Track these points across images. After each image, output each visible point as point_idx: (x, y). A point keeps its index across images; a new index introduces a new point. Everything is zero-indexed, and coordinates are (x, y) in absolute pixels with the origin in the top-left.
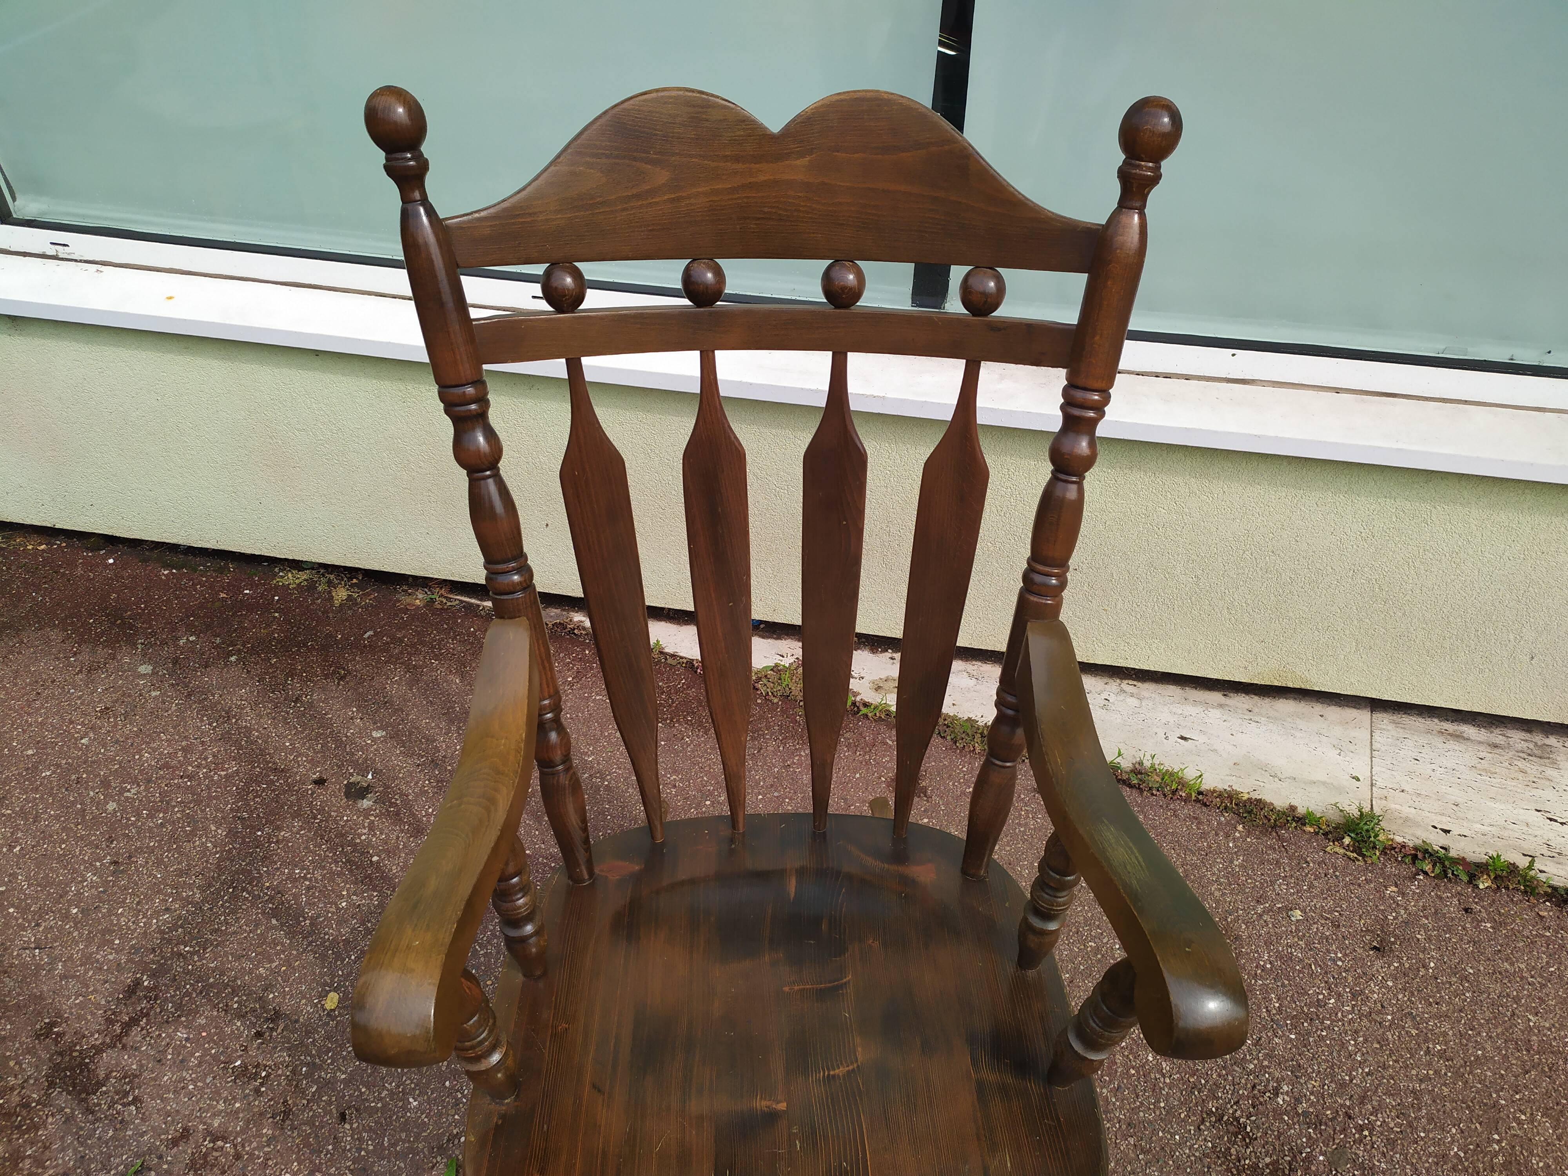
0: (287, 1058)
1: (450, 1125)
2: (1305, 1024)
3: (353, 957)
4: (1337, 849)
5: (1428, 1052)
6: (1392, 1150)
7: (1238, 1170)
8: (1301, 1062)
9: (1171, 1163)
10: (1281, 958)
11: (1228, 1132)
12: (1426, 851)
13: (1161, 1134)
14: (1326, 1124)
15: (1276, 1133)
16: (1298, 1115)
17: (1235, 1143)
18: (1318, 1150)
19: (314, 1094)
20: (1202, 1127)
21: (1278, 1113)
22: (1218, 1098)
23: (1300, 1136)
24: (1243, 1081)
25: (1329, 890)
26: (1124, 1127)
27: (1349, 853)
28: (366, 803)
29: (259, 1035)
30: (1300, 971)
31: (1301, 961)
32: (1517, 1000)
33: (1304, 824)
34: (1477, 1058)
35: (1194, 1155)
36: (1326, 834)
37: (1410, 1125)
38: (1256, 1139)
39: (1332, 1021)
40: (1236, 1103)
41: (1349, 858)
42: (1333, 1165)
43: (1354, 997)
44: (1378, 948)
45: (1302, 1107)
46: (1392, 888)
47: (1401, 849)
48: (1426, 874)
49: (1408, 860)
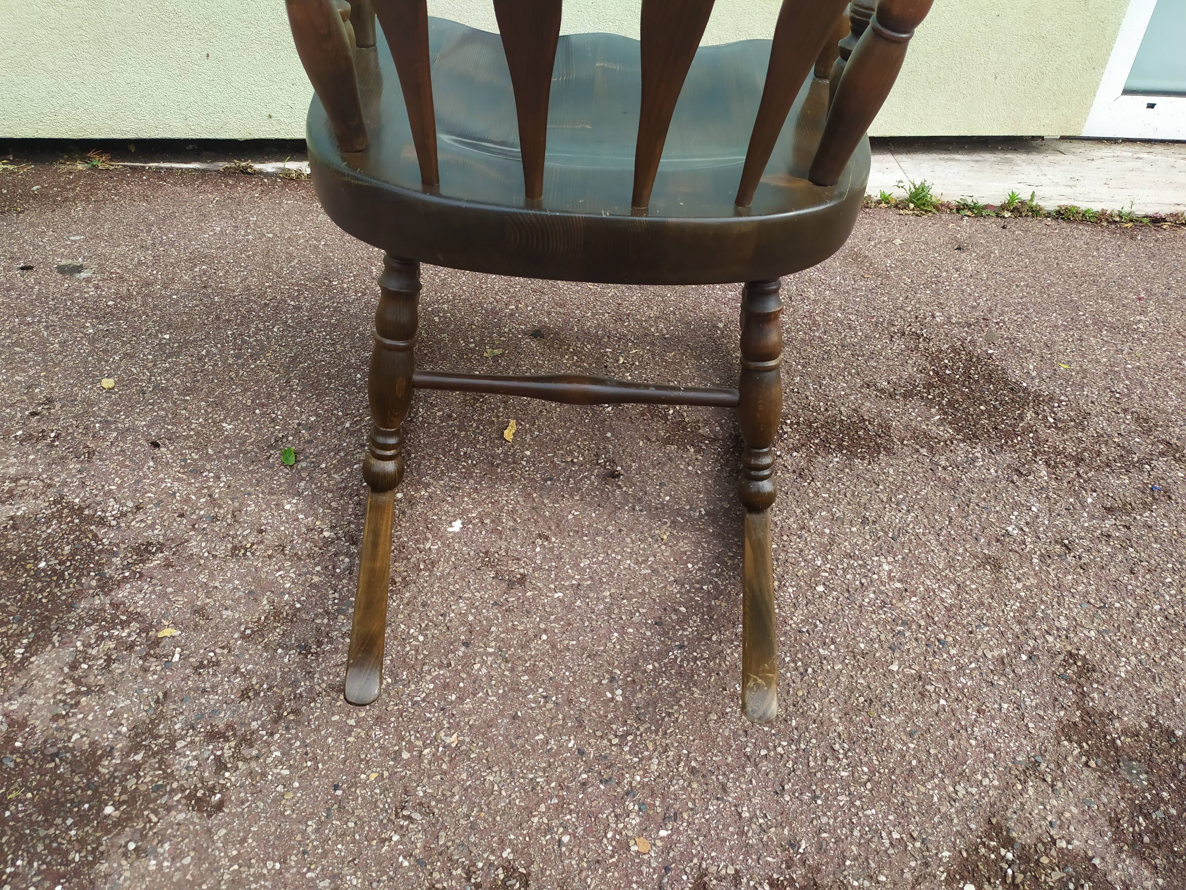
0: (75, 422)
1: (273, 432)
2: (933, 286)
3: (117, 358)
4: (907, 212)
5: (1017, 286)
6: (1022, 328)
7: (929, 354)
9: (882, 358)
10: (900, 261)
11: (912, 339)
12: (964, 205)
13: (867, 347)
14: (974, 325)
15: (944, 334)
16: (954, 324)
17: (919, 343)
18: (976, 336)
19: (116, 438)
20: (893, 339)
21: (940, 326)
22: (896, 326)
23: (960, 332)
24: (908, 315)
25: (912, 230)
26: (840, 347)
27: (915, 212)
28: (83, 275)
29: (33, 414)
30: (915, 265)
31: (913, 260)
32: (1056, 258)
33: (880, 203)
34: (1049, 284)
35: (895, 352)
36: (896, 206)
37: (1026, 317)
38: (932, 339)
39: (950, 282)
40: (910, 325)
41: (917, 215)
42: (990, 341)
43: (957, 270)
44: (959, 249)
45: (954, 320)
46: (951, 225)
47: (948, 206)
48: (969, 216)
49: (954, 211)
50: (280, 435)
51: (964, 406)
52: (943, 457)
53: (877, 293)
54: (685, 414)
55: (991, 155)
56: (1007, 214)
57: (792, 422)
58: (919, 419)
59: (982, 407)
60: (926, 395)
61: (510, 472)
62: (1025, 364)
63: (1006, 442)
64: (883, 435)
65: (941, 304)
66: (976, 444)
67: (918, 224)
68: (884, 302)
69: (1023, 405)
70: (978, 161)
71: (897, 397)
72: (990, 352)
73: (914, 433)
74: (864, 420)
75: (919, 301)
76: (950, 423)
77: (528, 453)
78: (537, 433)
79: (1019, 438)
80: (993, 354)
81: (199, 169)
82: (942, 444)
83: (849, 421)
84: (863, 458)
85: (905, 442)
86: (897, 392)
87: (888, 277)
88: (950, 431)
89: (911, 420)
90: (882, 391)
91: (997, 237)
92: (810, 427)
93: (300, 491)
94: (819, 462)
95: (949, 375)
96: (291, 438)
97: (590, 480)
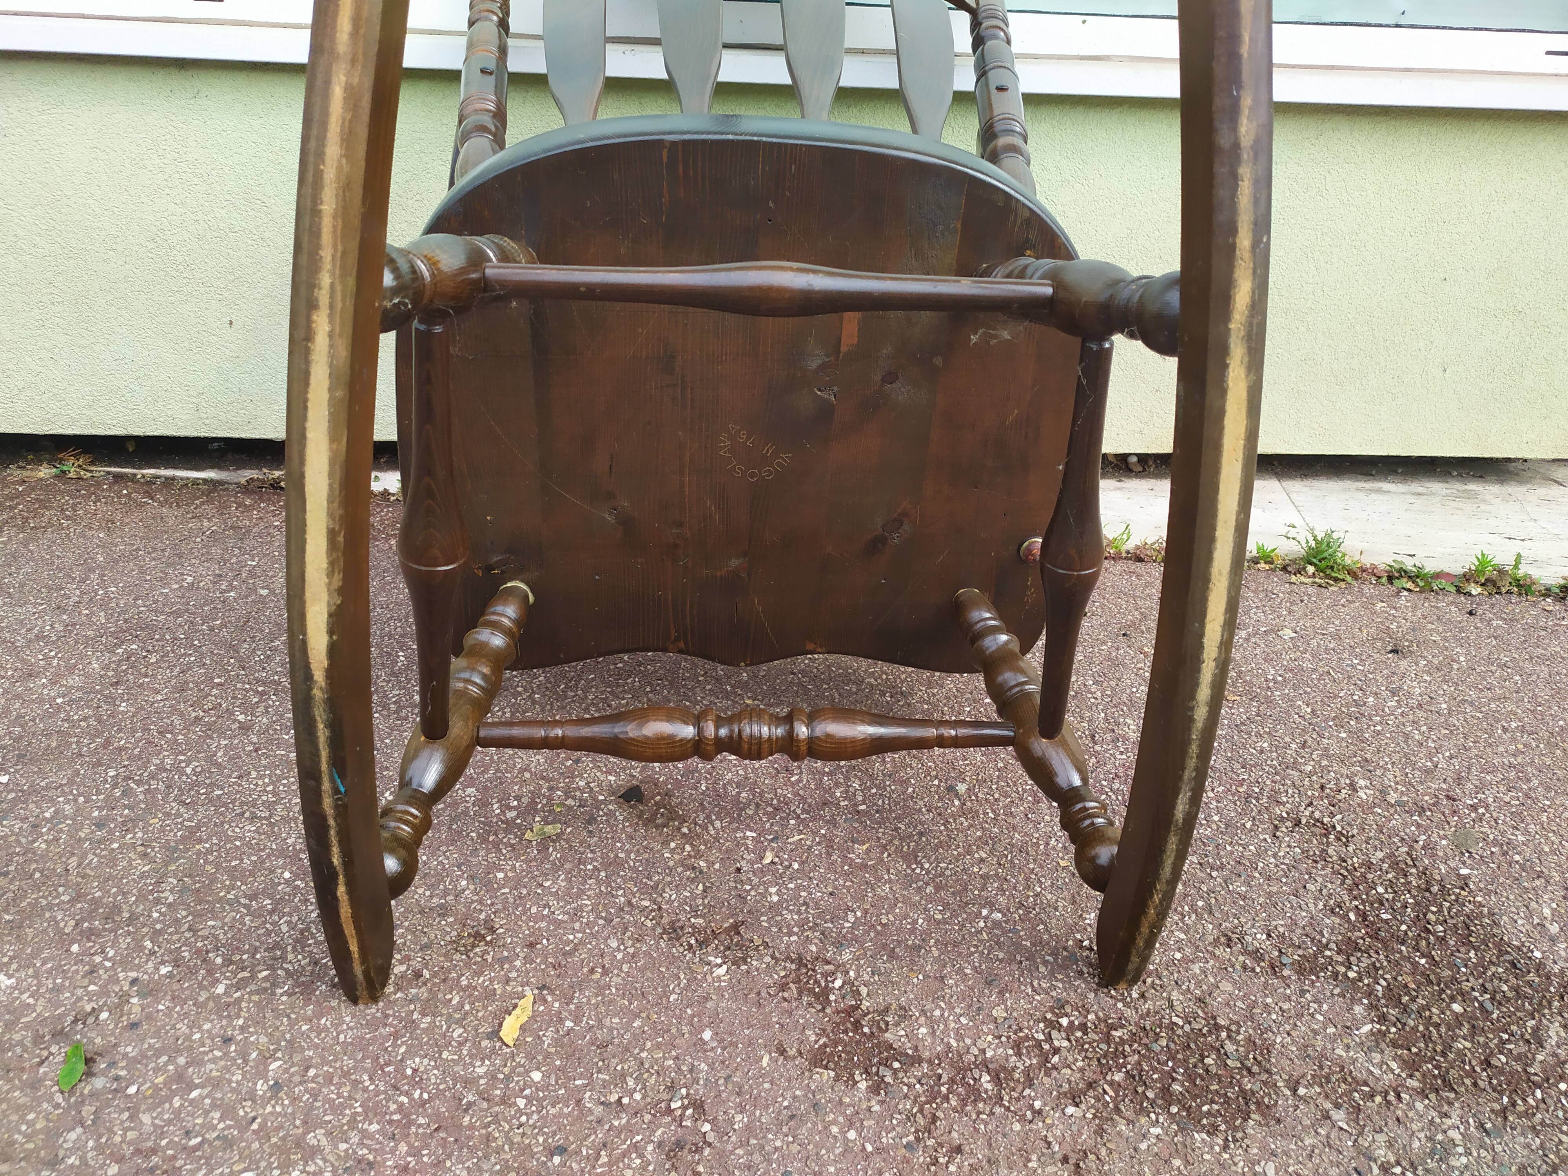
1: (79, 999)
2: (1352, 723)
4: (1303, 579)
5: (1505, 730)
6: (1522, 822)
7: (1347, 870)
8: (1368, 756)
9: (1257, 875)
10: (1291, 670)
11: (1314, 834)
12: (1400, 570)
13: (1229, 848)
14: (1430, 810)
15: (1375, 827)
16: (1392, 806)
17: (1328, 844)
18: (1435, 835)
20: (1278, 834)
21: (1367, 808)
22: (1284, 804)
23: (1405, 825)
24: (1306, 783)
25: (1311, 612)
27: (1317, 580)
30: (1319, 680)
31: (1314, 670)
33: (1257, 563)
35: (1282, 863)
36: (1284, 569)
37: (1528, 796)
38: (1353, 836)
39: (1382, 717)
40: (1311, 804)
41: (1320, 586)
42: (1462, 848)
43: (1394, 694)
44: (1395, 651)
45: (1392, 797)
46: (1381, 604)
47: (1372, 572)
48: (1409, 590)
49: (1384, 580)
50: (88, 1008)
51: (1420, 1001)
52: (1381, 1138)
53: (1249, 733)
54: (864, 991)
55: (1441, 485)
56: (1475, 590)
57: (1071, 1023)
58: (1331, 1030)
59: (1456, 1007)
60: (1342, 969)
61: (487, 1126)
62: (1533, 905)
63: (1514, 1104)
64: (1255, 1069)
65: (1366, 760)
66: (1450, 1104)
67: (1323, 600)
68: (1262, 752)
69: (1540, 1004)
70: (1419, 494)
71: (1286, 972)
72: (1464, 871)
73: (1321, 1067)
74: (1217, 1027)
75: (1326, 754)
76: (1394, 1044)
77: (536, 1076)
78: (569, 1024)
79: (1538, 1094)
80: (1467, 877)
81: (212, 480)
82: (1378, 1099)
83: (1187, 1028)
84: (1213, 1131)
85: (1302, 1091)
86: (1285, 960)
87: (1269, 701)
88: (1394, 1065)
89: (1315, 1032)
90: (1256, 955)
91: (1462, 630)
92: (1108, 1039)
93: (61, 1153)
94: (1119, 1134)
95: (1386, 922)
96: (104, 1015)
97: (641, 1156)
